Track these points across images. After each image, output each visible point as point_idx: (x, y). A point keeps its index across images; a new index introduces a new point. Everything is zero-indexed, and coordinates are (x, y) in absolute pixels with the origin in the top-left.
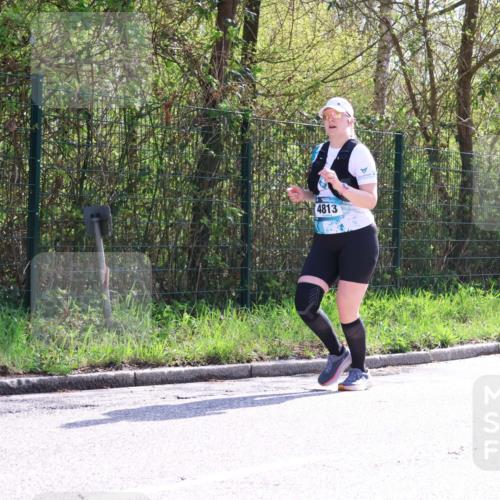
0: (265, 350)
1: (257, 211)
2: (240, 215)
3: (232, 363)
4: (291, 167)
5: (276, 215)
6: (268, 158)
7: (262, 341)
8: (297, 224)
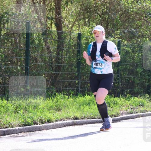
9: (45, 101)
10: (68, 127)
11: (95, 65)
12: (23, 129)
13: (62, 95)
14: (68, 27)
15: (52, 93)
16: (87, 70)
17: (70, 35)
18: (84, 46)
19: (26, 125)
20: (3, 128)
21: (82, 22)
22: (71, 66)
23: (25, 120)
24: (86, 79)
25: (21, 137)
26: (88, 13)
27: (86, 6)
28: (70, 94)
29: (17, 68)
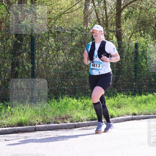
0: (41, 120)
1: (37, 65)
2: (30, 66)
3: (28, 126)
4: (51, 47)
5: (45, 67)
6: (42, 44)
7: (40, 117)
8: (54, 70)
9: (109, 100)
10: (128, 121)
11: (92, 66)
12: (91, 123)
13: (122, 95)
14: (127, 38)
15: (114, 93)
16: (143, 74)
17: (128, 44)
18: (141, 53)
19: (93, 120)
20: (74, 122)
21: (138, 34)
22: (130, 71)
23: (92, 115)
24: (142, 81)
25: (89, 129)
26: (144, 26)
27: (142, 20)
28: (128, 94)
29: (85, 73)
